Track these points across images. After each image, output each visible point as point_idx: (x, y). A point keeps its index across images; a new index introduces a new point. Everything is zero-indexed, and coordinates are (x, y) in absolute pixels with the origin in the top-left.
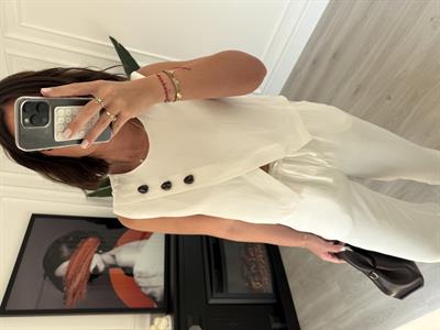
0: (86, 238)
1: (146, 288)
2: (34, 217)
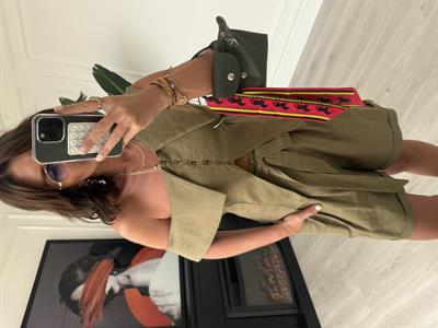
1: (163, 306)
2: (49, 242)
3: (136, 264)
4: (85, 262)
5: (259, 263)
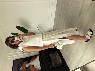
3: (31, 61)
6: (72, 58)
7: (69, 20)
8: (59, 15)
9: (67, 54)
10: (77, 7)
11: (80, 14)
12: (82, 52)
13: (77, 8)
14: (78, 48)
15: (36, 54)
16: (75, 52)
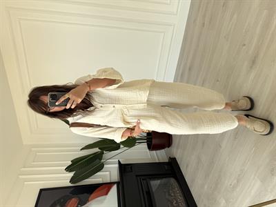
0: (70, 199)
2: (41, 190)
3: (91, 200)
4: (62, 200)
5: (167, 194)
6: (223, 202)
7: (218, 81)
8: (190, 69)
9: (206, 187)
10: (244, 45)
11: (253, 62)
12: (258, 183)
13: (244, 47)
14: (246, 169)
15: (108, 180)
16: (235, 181)
